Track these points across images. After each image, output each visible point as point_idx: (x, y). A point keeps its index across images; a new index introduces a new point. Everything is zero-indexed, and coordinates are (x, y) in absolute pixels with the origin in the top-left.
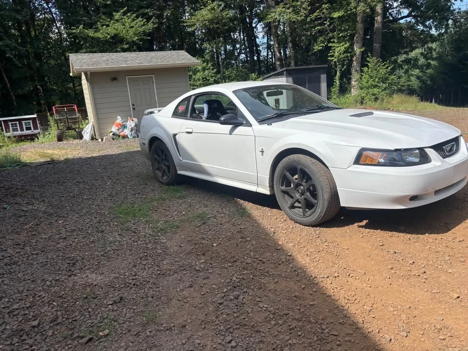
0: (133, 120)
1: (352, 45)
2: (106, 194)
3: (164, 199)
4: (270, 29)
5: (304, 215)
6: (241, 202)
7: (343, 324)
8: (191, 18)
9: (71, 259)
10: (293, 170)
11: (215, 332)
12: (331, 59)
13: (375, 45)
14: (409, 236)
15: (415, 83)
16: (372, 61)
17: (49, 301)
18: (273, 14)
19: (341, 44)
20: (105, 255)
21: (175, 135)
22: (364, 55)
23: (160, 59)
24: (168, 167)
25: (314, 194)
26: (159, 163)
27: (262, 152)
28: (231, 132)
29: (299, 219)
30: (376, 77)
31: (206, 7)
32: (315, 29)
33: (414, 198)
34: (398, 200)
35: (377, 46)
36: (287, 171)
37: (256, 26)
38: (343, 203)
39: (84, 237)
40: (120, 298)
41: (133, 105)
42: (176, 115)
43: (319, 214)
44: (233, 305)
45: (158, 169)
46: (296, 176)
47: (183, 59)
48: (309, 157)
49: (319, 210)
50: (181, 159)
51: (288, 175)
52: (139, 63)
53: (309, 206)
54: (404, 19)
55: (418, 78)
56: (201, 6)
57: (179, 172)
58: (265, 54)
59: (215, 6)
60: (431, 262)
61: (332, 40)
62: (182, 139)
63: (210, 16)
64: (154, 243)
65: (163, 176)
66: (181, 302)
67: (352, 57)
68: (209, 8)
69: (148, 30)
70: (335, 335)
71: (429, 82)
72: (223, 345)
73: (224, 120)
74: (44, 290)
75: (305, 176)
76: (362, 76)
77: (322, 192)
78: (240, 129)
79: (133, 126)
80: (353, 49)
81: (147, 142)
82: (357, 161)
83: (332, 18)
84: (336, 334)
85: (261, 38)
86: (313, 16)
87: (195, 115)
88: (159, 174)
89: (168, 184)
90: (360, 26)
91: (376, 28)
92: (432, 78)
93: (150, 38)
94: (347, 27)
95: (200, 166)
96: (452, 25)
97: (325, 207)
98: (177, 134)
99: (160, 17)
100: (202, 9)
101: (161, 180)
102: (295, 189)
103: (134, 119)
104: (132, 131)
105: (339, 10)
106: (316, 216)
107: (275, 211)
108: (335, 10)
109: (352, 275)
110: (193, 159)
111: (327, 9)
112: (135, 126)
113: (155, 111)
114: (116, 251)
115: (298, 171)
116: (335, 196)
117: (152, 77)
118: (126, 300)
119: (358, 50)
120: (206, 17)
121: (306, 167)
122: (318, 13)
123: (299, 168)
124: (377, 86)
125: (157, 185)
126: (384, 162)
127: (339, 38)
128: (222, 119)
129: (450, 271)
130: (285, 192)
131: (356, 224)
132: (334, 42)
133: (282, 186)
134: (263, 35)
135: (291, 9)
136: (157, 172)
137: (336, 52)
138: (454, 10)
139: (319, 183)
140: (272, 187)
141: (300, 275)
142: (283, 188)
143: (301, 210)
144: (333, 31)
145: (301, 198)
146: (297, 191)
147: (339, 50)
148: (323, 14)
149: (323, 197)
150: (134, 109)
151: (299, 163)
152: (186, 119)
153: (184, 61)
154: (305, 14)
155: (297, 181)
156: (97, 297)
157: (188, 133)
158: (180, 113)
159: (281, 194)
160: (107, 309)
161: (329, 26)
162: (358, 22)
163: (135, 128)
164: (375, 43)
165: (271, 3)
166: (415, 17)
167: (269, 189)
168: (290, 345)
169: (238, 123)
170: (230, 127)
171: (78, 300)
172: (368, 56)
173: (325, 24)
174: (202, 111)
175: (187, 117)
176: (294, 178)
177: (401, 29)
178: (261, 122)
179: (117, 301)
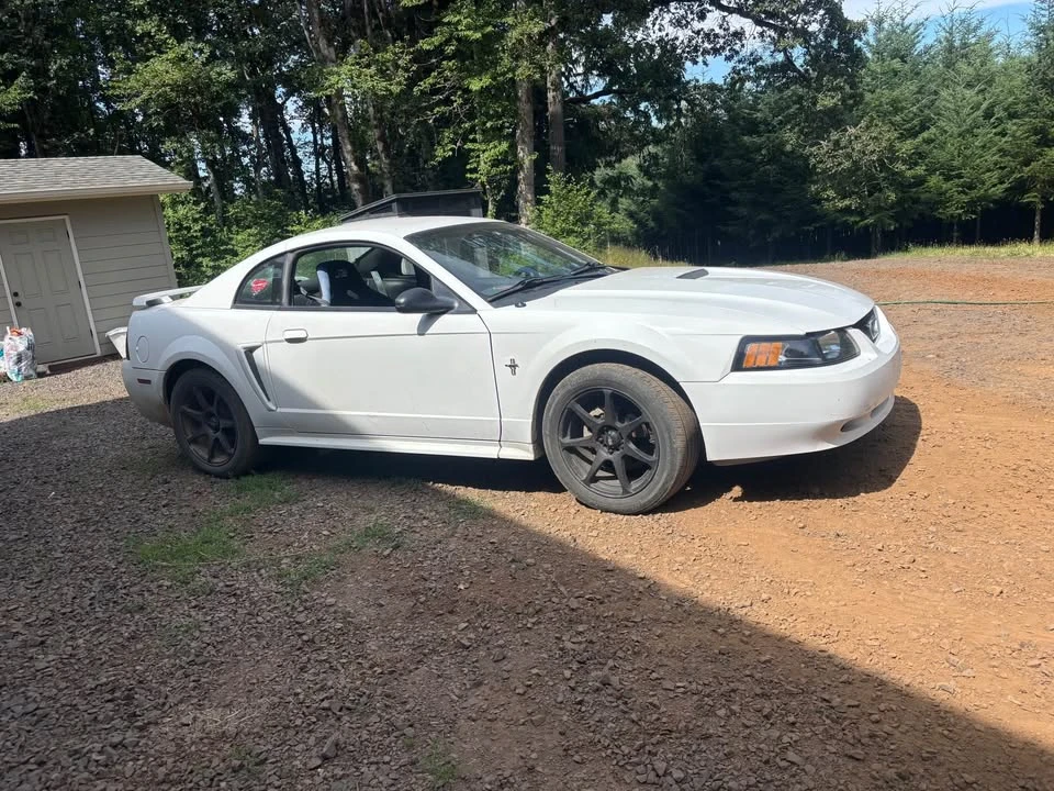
0: (20, 334)
1: (513, 147)
2: (69, 521)
3: (248, 510)
4: (319, 110)
5: (625, 491)
6: (449, 488)
7: (850, 683)
8: (128, 79)
9: (109, 687)
10: (591, 397)
11: (615, 762)
12: (474, 176)
13: (552, 148)
14: (838, 502)
15: (623, 224)
16: (555, 179)
18: (334, 79)
19: (491, 145)
20: (201, 659)
21: (250, 351)
22: (539, 168)
23: (83, 176)
24: (230, 433)
25: (645, 444)
26: (197, 424)
27: (513, 366)
28: (422, 329)
29: (612, 502)
30: (569, 213)
31: (162, 53)
32: (432, 112)
33: (847, 426)
34: (823, 433)
35: (557, 150)
36: (577, 402)
37: (284, 103)
38: (712, 455)
39: (98, 630)
40: (334, 748)
41: (16, 294)
42: (241, 302)
43: (666, 482)
44: (609, 699)
45: (194, 441)
46: (598, 411)
47: (145, 176)
48: (628, 367)
49: (665, 475)
50: (274, 408)
51: (580, 409)
52: (26, 187)
53: (635, 469)
54: (600, 98)
55: (631, 215)
56: (148, 51)
57: (262, 441)
58: (313, 167)
59: (186, 52)
60: (911, 541)
61: (471, 137)
62: (275, 360)
63: (176, 75)
64: (306, 609)
65: (212, 456)
66: (479, 722)
67: (515, 172)
68: (171, 55)
69: (10, 105)
70: (853, 707)
71: (651, 224)
72: (654, 784)
73: (406, 303)
74: (99, 776)
75: (624, 406)
76: (541, 212)
77: (670, 437)
78: (445, 322)
79: (22, 347)
80: (516, 155)
81: (157, 379)
82: (739, 364)
83: (467, 91)
84: (857, 703)
85: (299, 131)
86: (425, 84)
87: (302, 298)
88: (201, 452)
89: (240, 473)
90: (525, 107)
91: (552, 114)
92: (655, 214)
93: (16, 125)
94: (500, 110)
95: (332, 415)
96: (687, 110)
97: (678, 468)
98: (259, 346)
99: (39, 73)
100: (152, 57)
101: (208, 467)
102: (597, 440)
103: (23, 330)
104: (19, 360)
105: (479, 74)
106: (655, 491)
107: (562, 495)
108: (471, 74)
109: (796, 590)
110: (317, 407)
111: (452, 71)
112: (28, 349)
113: (164, 299)
114: (220, 646)
115: (607, 400)
116: (696, 440)
117: (64, 220)
118: (352, 748)
119: (526, 157)
120: (167, 78)
121: (625, 387)
122: (435, 77)
123: (607, 392)
124: (573, 231)
125: (199, 480)
126: (787, 361)
127: (484, 132)
128: (402, 300)
129: (953, 550)
130: (571, 450)
131: (729, 495)
132: (474, 141)
133: (564, 436)
134: (303, 125)
135: (373, 68)
136: (192, 447)
137: (482, 163)
138: (688, 82)
139: (662, 418)
140: (538, 441)
141: (687, 610)
142: (568, 440)
143: (617, 482)
144: (471, 116)
145: (615, 457)
146: (602, 442)
147: (485, 158)
148: (445, 80)
149: (672, 448)
150: (18, 304)
151: (609, 383)
152: (279, 309)
153: (147, 180)
154: (406, 80)
155: (600, 421)
156: (266, 759)
157: (291, 341)
158: (256, 297)
159: (564, 453)
160: (318, 780)
161: (461, 106)
162: (520, 100)
163: (30, 353)
164: (554, 144)
165: (326, 52)
166: (619, 93)
167: (531, 446)
168: (791, 745)
169: (440, 308)
170: (417, 317)
171: (221, 778)
172: (548, 172)
173: (453, 102)
174: (315, 289)
175: (280, 304)
176: (593, 413)
177: (599, 117)
178: (497, 300)
179: (329, 754)
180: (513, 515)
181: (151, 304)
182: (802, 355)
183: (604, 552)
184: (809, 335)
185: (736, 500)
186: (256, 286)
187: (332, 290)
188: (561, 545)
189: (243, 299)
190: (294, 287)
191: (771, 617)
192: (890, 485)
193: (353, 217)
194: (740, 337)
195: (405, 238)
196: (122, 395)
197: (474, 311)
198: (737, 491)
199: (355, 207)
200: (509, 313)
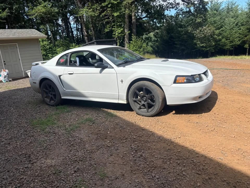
0: (5, 71)
1: (124, 29)
2: (16, 115)
3: (58, 114)
4: (78, 19)
5: (148, 111)
6: (106, 110)
7: (198, 157)
8: (32, 11)
9: (25, 154)
10: (140, 89)
11: (143, 174)
12: (114, 36)
13: (133, 30)
14: (198, 115)
15: (150, 49)
16: (134, 37)
17: (32, 180)
18: (82, 12)
19: (119, 29)
20: (46, 148)
21: (60, 76)
22: (130, 35)
23: (21, 34)
24: (55, 95)
25: (153, 100)
26: (47, 93)
27: (122, 81)
28: (101, 72)
29: (144, 114)
30: (137, 46)
31: (40, 5)
32: (105, 20)
33: (200, 97)
34: (194, 99)
35: (134, 30)
36: (137, 90)
37: (69, 17)
38: (168, 103)
39: (22, 141)
40: (77, 169)
41: (4, 62)
42: (58, 65)
43: (157, 110)
44: (142, 159)
45: (46, 97)
46: (142, 92)
47: (36, 34)
48: (149, 82)
49: (157, 108)
50: (65, 90)
51: (138, 92)
52: (7, 36)
53: (150, 106)
54: (145, 18)
55: (151, 46)
56: (37, 4)
57: (62, 98)
58: (76, 33)
59: (46, 5)
60: (214, 124)
61: (114, 27)
62: (65, 78)
63: (44, 10)
64: (72, 137)
65: (50, 101)
66: (112, 164)
67: (124, 35)
68: (42, 5)
69: (4, 16)
70: (199, 162)
71: (156, 49)
72: (152, 179)
73: (97, 65)
74: (22, 174)
75: (148, 91)
76: (130, 45)
77: (158, 99)
78: (106, 70)
79: (6, 74)
80: (124, 31)
81: (38, 82)
82: (175, 82)
83: (113, 16)
84: (199, 161)
85: (73, 24)
86: (103, 14)
87: (72, 64)
88: (47, 100)
89: (57, 105)
90: (127, 20)
91: (133, 22)
92: (157, 47)
93: (5, 21)
94: (121, 21)
95: (79, 92)
96: (165, 22)
97: (160, 106)
98: (62, 75)
99: (11, 9)
100: (38, 5)
101: (49, 103)
102: (141, 99)
103: (6, 70)
104: (5, 77)
105: (116, 12)
106: (155, 111)
107: (133, 112)
108: (114, 12)
109: (187, 135)
110: (75, 90)
111: (110, 11)
112: (7, 75)
113: (40, 63)
114: (51, 145)
115: (144, 90)
116: (164, 99)
117: (16, 44)
118: (81, 169)
119: (127, 32)
120: (42, 11)
121: (148, 87)
122: (106, 12)
123: (144, 88)
124: (137, 50)
125: (47, 107)
126: (186, 81)
127: (117, 26)
128: (96, 65)
129: (224, 127)
130: (135, 101)
131: (172, 113)
132: (115, 28)
133: (134, 98)
134: (74, 23)
135: (91, 9)
136: (46, 99)
138: (166, 15)
139: (157, 94)
140: (127, 99)
141: (161, 139)
142: (134, 99)
143: (146, 109)
144: (114, 22)
145: (145, 103)
146: (142, 100)
147: (117, 32)
148: (108, 13)
149: (159, 101)
150: (5, 64)
151: (145, 86)
152: (67, 66)
153: (36, 35)
154: (99, 13)
155: (142, 95)
156: (61, 171)
157: (70, 74)
158: (62, 63)
159: (134, 102)
160: (73, 176)
161: (112, 19)
162: (126, 18)
163: (7, 76)
164: (133, 29)
165: (80, 5)
166: (149, 17)
167: (126, 100)
168: (184, 171)
169: (105, 67)
170: (100, 69)
171: (51, 175)
172: (132, 36)
173: (110, 18)
174: (76, 62)
175: (67, 65)
176: (140, 93)
177: (144, 23)
178: (119, 65)
179: (76, 171)
180: (121, 116)
181: (37, 64)
182: (190, 80)
183: (142, 125)
184: (192, 75)
185: (174, 114)
186: (62, 61)
187: (80, 62)
188: (132, 123)
189: (58, 64)
190: (71, 61)
191: (181, 141)
192: (210, 112)
193: (85, 45)
194: (176, 75)
195: (97, 50)
196: (29, 86)
197: (113, 68)
198: (174, 112)
199: (85, 43)
200: (121, 68)
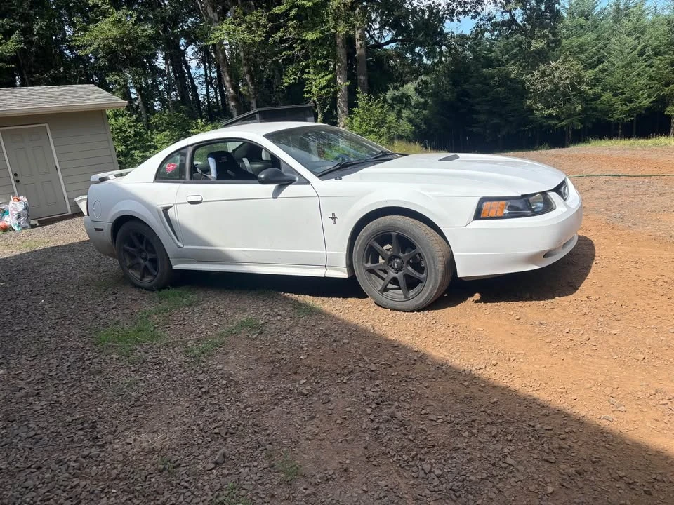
0: (19, 200)
1: (335, 77)
2: (53, 318)
3: (166, 310)
4: (208, 54)
5: (406, 297)
6: (294, 296)
7: (547, 415)
8: (85, 35)
9: (80, 421)
10: (384, 238)
11: (398, 465)
12: (308, 96)
13: (359, 77)
14: (542, 303)
15: (406, 127)
16: (362, 97)
17: (103, 489)
18: (218, 34)
19: (320, 76)
20: (137, 404)
21: (166, 210)
22: (352, 92)
23: (57, 98)
24: (154, 262)
25: (418, 267)
26: (132, 256)
27: (334, 218)
28: (276, 195)
29: (398, 304)
30: (370, 120)
31: (106, 17)
32: (281, 54)
33: (547, 255)
34: (532, 259)
35: (362, 78)
36: (374, 240)
37: (185, 49)
38: (461, 274)
39: (73, 386)
40: (222, 457)
41: (16, 175)
42: (160, 178)
43: (430, 292)
44: (396, 426)
45: (131, 267)
46: (388, 246)
47: (96, 98)
48: (407, 218)
49: (431, 287)
50: (182, 246)
51: (376, 245)
52: (20, 106)
53: (412, 283)
54: (390, 45)
55: (410, 121)
56: (97, 16)
57: (175, 267)
58: (205, 91)
59: (122, 17)
60: (587, 327)
61: (307, 70)
62: (183, 215)
63: (115, 32)
64: (204, 372)
65: (143, 277)
66: (313, 441)
67: (336, 93)
68: (112, 19)
69: (9, 52)
70: (548, 430)
71: (423, 126)
72: (423, 478)
73: (265, 178)
74: (75, 476)
75: (405, 243)
76: (352, 119)
77: (434, 263)
78: (290, 190)
79: (21, 208)
80: (336, 82)
81: (107, 227)
82: (478, 215)
83: (305, 41)
84: (550, 428)
86: (276, 36)
87: (198, 175)
88: (136, 275)
89: (161, 287)
90: (341, 52)
91: (359, 56)
92: (426, 120)
93: (13, 66)
94: (325, 53)
95: (220, 251)
96: (446, 52)
97: (439, 281)
98: (170, 207)
99: (27, 31)
100: (100, 20)
101: (139, 283)
102: (388, 265)
103: (21, 198)
104: (19, 217)
105: (312, 30)
106: (425, 296)
107: (365, 300)
108: (306, 29)
109: (514, 358)
110: (208, 245)
111: (294, 28)
112: (25, 210)
113: (110, 177)
114: (150, 395)
115: (394, 239)
116: (451, 264)
117: (45, 127)
118: (233, 457)
119: (342, 83)
120: (110, 34)
121: (405, 232)
122: (283, 32)
123: (394, 234)
124: (373, 131)
125: (135, 292)
126: (509, 213)
127: (315, 67)
128: (262, 176)
129: (614, 332)
130: (371, 271)
131: (472, 299)
132: (309, 73)
133: (367, 262)
134: (198, 64)
135: (244, 26)
136: (130, 271)
137: (314, 87)
138: (447, 34)
139: (429, 250)
140: (350, 266)
141: (444, 371)
142: (369, 265)
143: (400, 292)
144: (306, 57)
145: (399, 275)
146: (391, 266)
147: (316, 83)
148: (290, 34)
149: (435, 268)
150: (18, 181)
151: (395, 228)
152: (184, 183)
153: (98, 100)
154: (265, 33)
155: (389, 253)
156: (180, 464)
157: (192, 203)
158: (170, 174)
159: (367, 273)
160: (212, 477)
161: (300, 50)
162: (338, 46)
163: (26, 212)
164: (360, 74)
165: (212, 16)
166: (402, 41)
167: (346, 269)
168: (509, 454)
169: (285, 181)
170: (272, 187)
171: (152, 476)
172: (358, 93)
173: (294, 48)
174: (207, 170)
175: (185, 179)
176: (385, 248)
177: (390, 57)
178: (323, 175)
179: (220, 461)
180: (334, 313)
181: (102, 180)
182: (518, 209)
183: (392, 335)
184: (523, 196)
185: (476, 302)
186: (169, 168)
187: (218, 170)
188: (365, 331)
189: (161, 176)
190: (193, 168)
191: (497, 375)
192: (575, 292)
193: (231, 123)
194: (479, 198)
195: (264, 136)
196: (84, 239)
197: (308, 183)
198: (477, 296)
199: (232, 117)
200: (331, 184)
